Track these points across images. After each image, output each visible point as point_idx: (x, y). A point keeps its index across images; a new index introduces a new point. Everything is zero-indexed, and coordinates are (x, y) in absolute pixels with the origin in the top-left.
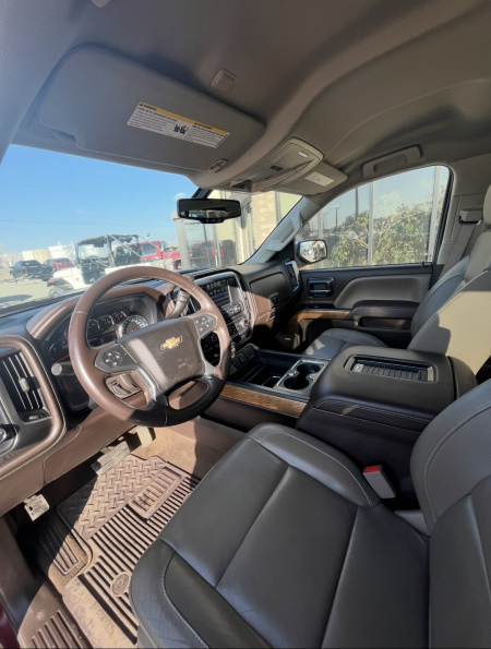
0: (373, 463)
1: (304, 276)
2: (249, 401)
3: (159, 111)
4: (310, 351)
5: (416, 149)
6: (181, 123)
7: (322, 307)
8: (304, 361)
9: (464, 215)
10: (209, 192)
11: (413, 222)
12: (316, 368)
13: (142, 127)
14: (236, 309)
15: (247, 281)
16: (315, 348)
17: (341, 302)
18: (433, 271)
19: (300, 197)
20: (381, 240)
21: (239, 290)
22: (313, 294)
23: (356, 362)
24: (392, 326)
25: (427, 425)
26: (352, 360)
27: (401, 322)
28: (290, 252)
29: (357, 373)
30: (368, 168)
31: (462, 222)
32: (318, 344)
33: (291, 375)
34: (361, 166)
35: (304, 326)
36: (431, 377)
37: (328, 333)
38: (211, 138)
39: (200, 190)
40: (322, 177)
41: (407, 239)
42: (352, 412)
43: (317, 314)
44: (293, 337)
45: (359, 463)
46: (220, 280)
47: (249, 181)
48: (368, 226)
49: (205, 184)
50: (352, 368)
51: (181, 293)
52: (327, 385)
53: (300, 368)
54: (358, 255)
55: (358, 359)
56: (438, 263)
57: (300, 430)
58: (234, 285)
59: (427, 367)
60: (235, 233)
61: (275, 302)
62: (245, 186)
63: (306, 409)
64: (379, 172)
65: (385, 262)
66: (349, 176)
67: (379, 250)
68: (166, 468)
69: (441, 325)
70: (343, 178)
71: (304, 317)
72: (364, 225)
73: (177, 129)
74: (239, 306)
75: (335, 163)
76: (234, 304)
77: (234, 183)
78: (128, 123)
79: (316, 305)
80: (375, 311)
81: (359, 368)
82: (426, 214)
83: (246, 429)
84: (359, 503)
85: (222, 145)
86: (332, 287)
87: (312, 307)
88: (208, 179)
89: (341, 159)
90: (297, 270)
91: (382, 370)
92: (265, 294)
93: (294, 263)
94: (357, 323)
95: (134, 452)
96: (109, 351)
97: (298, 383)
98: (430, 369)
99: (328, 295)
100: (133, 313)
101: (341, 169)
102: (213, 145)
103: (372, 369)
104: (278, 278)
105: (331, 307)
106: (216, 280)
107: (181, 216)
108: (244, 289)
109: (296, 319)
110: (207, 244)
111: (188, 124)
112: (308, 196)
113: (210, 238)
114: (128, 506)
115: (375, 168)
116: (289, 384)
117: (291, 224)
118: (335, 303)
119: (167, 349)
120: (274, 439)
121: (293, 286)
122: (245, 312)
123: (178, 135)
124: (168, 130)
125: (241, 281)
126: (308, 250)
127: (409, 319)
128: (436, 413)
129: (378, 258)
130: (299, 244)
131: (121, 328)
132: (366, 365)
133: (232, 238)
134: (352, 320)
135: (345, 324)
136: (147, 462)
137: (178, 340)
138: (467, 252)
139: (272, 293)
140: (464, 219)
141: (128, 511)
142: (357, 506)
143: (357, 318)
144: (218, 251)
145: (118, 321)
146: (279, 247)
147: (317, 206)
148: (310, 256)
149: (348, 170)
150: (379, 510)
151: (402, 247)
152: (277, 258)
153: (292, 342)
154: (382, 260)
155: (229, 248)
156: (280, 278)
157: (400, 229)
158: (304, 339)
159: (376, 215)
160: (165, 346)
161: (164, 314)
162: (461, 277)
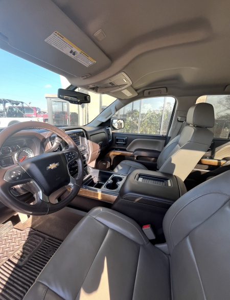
0: (146, 224)
1: (114, 135)
2: (88, 195)
3: (65, 39)
4: (116, 170)
5: (165, 89)
6: (74, 49)
7: (121, 150)
8: (115, 175)
9: (179, 118)
10: (76, 88)
11: (156, 117)
12: (121, 179)
13: (53, 45)
14: (83, 148)
15: (89, 135)
16: (118, 168)
17: (129, 148)
18: (166, 139)
19: (116, 99)
20: (143, 123)
21: (85, 139)
22: (117, 144)
23: (139, 177)
24: (149, 160)
25: (170, 205)
26: (137, 176)
27: (153, 159)
28: (108, 123)
29: (140, 182)
30: (146, 92)
31: (178, 121)
32: (119, 167)
33: (109, 182)
34: (144, 91)
35: (112, 158)
36: (170, 185)
37: (123, 162)
38: (87, 62)
39: (71, 85)
40: (128, 92)
41: (153, 124)
42: (139, 201)
43: (118, 153)
44: (107, 163)
45: (141, 224)
46: (76, 133)
47: (97, 87)
48: (138, 116)
49: (75, 84)
50: (138, 180)
51: (57, 138)
52: (127, 188)
53: (113, 179)
54: (133, 128)
55: (140, 176)
56: (169, 136)
57: (114, 209)
58: (83, 136)
59: (168, 180)
60: (79, 110)
61: (101, 146)
62: (95, 89)
63: (117, 199)
64: (151, 95)
65: (144, 133)
66: (138, 94)
67: (142, 127)
68: (36, 234)
69: (172, 162)
70: (136, 94)
71: (113, 154)
72: (137, 115)
73: (71, 52)
74: (85, 147)
75: (135, 87)
76: (82, 146)
77: (91, 86)
78: (46, 40)
79: (119, 148)
80: (143, 154)
81: (141, 179)
82: (160, 115)
83: (87, 211)
84: (141, 243)
85: (91, 67)
86: (126, 141)
87: (117, 149)
88: (78, 81)
89: (137, 86)
90: (111, 132)
91: (150, 181)
92: (97, 142)
93: (110, 128)
94: (135, 158)
95: (15, 226)
96: (14, 171)
97: (113, 186)
98: (169, 181)
99: (124, 145)
100: (25, 147)
101: (136, 90)
102: (87, 65)
103: (146, 180)
104: (102, 134)
105: (125, 150)
106: (74, 133)
107: (59, 97)
108: (88, 139)
109: (109, 155)
110: (63, 113)
111: (78, 51)
112: (120, 99)
113: (65, 110)
114: (9, 260)
115: (149, 93)
116: (109, 186)
117: (110, 110)
118: (127, 149)
119: (51, 169)
120: (102, 215)
121: (109, 139)
122: (87, 150)
123: (71, 55)
124: (66, 51)
125: (86, 135)
126: (115, 123)
127: (156, 158)
128: (175, 200)
129: (142, 130)
130: (113, 120)
131: (16, 155)
132: (143, 178)
133: (77, 112)
134: (134, 157)
135: (131, 158)
136: (24, 232)
137: (57, 164)
138: (179, 133)
139: (100, 141)
140: (179, 120)
141: (9, 263)
142: (140, 245)
143: (136, 156)
144: (69, 117)
145: (14, 151)
146: (104, 120)
147: (123, 105)
148: (116, 126)
149: (138, 91)
150: (149, 245)
151: (150, 127)
152: (102, 125)
153: (106, 165)
154: (143, 131)
155: (75, 117)
156: (103, 135)
157: (150, 120)
158: (112, 164)
159: (142, 112)
160: (49, 168)
161: (44, 149)
162: (177, 143)
